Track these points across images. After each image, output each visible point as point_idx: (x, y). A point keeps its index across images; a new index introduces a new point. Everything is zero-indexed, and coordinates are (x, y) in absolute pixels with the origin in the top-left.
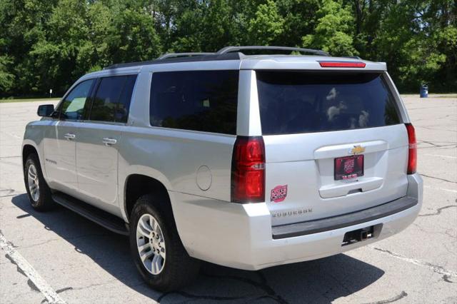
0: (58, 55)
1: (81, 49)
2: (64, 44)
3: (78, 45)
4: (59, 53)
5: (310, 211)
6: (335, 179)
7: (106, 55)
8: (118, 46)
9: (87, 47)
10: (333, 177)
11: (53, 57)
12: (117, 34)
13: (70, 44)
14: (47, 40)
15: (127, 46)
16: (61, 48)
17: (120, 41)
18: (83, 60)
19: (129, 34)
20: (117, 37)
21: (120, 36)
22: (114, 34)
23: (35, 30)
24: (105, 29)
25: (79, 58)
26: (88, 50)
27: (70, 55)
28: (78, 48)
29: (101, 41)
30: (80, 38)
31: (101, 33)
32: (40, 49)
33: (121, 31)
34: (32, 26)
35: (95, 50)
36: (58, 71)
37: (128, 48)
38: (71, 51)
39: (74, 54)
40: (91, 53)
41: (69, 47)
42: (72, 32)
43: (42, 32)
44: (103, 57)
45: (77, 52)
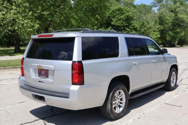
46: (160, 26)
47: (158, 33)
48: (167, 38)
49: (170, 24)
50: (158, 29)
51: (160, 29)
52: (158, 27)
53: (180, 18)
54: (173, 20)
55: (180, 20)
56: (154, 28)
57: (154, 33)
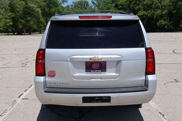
0: (147, 16)
1: (156, 13)
2: (150, 11)
3: (155, 11)
4: (147, 15)
5: (68, 84)
6: (86, 71)
7: (166, 15)
8: (172, 11)
9: (158, 12)
10: (85, 70)
11: (145, 17)
12: (172, 6)
13: (152, 11)
14: (144, 10)
15: (176, 11)
16: (149, 13)
17: (173, 9)
18: (157, 17)
19: (177, 6)
20: (172, 7)
21: (173, 7)
22: (171, 6)
23: (140, 6)
24: (167, 4)
25: (155, 17)
26: (159, 13)
27: (151, 16)
28: (155, 13)
29: (164, 9)
30: (156, 8)
31: (165, 6)
32: (140, 14)
33: (174, 5)
34: (138, 5)
35: (162, 13)
36: (146, 22)
37: (176, 12)
38: (152, 14)
39: (153, 15)
40: (160, 14)
41: (151, 12)
42: (153, 6)
43: (142, 7)
44: (165, 16)
45: (154, 14)
46: (11, 14)
47: (10, 21)
48: (19, 26)
49: (21, 12)
50: (10, 16)
51: (12, 16)
52: (10, 15)
53: (30, 7)
54: (24, 9)
55: (30, 9)
56: (6, 15)
57: (6, 20)
